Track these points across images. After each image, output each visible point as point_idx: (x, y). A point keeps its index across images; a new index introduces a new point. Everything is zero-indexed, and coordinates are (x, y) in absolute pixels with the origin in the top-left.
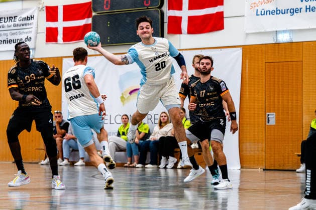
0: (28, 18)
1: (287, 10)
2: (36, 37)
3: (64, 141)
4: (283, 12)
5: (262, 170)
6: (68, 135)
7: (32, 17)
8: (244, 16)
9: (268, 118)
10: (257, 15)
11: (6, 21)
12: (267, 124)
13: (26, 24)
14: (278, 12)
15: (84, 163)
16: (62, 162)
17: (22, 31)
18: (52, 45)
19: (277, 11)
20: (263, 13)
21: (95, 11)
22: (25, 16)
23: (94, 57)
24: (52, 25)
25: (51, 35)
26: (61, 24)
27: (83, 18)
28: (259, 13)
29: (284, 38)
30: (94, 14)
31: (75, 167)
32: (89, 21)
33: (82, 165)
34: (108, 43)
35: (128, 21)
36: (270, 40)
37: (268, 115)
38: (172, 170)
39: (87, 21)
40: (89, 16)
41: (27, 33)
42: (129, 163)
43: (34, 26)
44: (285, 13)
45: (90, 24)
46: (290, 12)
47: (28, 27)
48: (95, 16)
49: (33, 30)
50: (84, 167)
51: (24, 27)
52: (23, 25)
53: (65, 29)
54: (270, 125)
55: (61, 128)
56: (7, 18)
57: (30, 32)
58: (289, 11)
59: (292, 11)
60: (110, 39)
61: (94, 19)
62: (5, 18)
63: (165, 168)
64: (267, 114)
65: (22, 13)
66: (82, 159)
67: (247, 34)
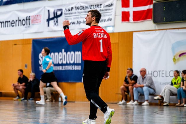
0: (109, 6)
2: (115, 19)
3: (134, 88)
6: (137, 84)
7: (112, 5)
11: (95, 7)
13: (108, 10)
15: (148, 104)
16: (133, 103)
17: (105, 14)
18: (125, 23)
22: (107, 4)
23: (154, 31)
24: (126, 10)
25: (125, 17)
26: (131, 9)
27: (146, 4)
30: (154, 2)
31: (142, 106)
33: (147, 105)
34: (164, 22)
35: (177, 6)
39: (150, 7)
40: (151, 3)
41: (109, 15)
42: (179, 103)
43: (113, 11)
45: (152, 9)
47: (109, 11)
48: (155, 3)
49: (113, 13)
50: (149, 106)
51: (107, 11)
52: (106, 10)
53: (135, 13)
56: (96, 6)
57: (111, 15)
60: (165, 19)
61: (155, 5)
62: (94, 6)
65: (105, 2)
66: (147, 100)
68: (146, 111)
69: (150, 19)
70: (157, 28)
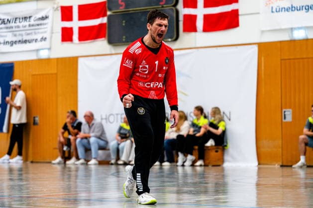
0: (43, 18)
1: (302, 7)
2: (51, 37)
3: (78, 140)
4: (298, 9)
5: (279, 166)
7: (47, 17)
8: (258, 13)
9: (285, 115)
10: (272, 12)
11: (21, 20)
12: (283, 120)
13: (41, 24)
14: (293, 9)
15: (97, 162)
17: (37, 31)
18: (67, 45)
19: (292, 7)
20: (278, 10)
21: (110, 10)
22: (40, 16)
23: (109, 57)
24: (67, 24)
25: (67, 35)
26: (76, 24)
27: (97, 17)
28: (274, 10)
29: (299, 35)
30: (109, 13)
32: (104, 20)
33: (95, 164)
34: (123, 42)
36: (285, 37)
37: (285, 112)
38: (191, 168)
39: (102, 20)
40: (104, 15)
41: (42, 33)
43: (49, 26)
44: (300, 9)
45: (105, 24)
46: (306, 9)
47: (42, 27)
48: (110, 15)
49: (49, 30)
51: (40, 27)
52: (38, 25)
53: (81, 29)
54: (286, 122)
55: (74, 128)
56: (22, 18)
57: (45, 32)
58: (304, 8)
59: (307, 8)
60: (125, 38)
61: (110, 18)
62: (20, 19)
63: (183, 165)
64: (284, 110)
65: (36, 13)
67: (263, 32)
68: (93, 173)
69: (103, 39)
70: (113, 52)
